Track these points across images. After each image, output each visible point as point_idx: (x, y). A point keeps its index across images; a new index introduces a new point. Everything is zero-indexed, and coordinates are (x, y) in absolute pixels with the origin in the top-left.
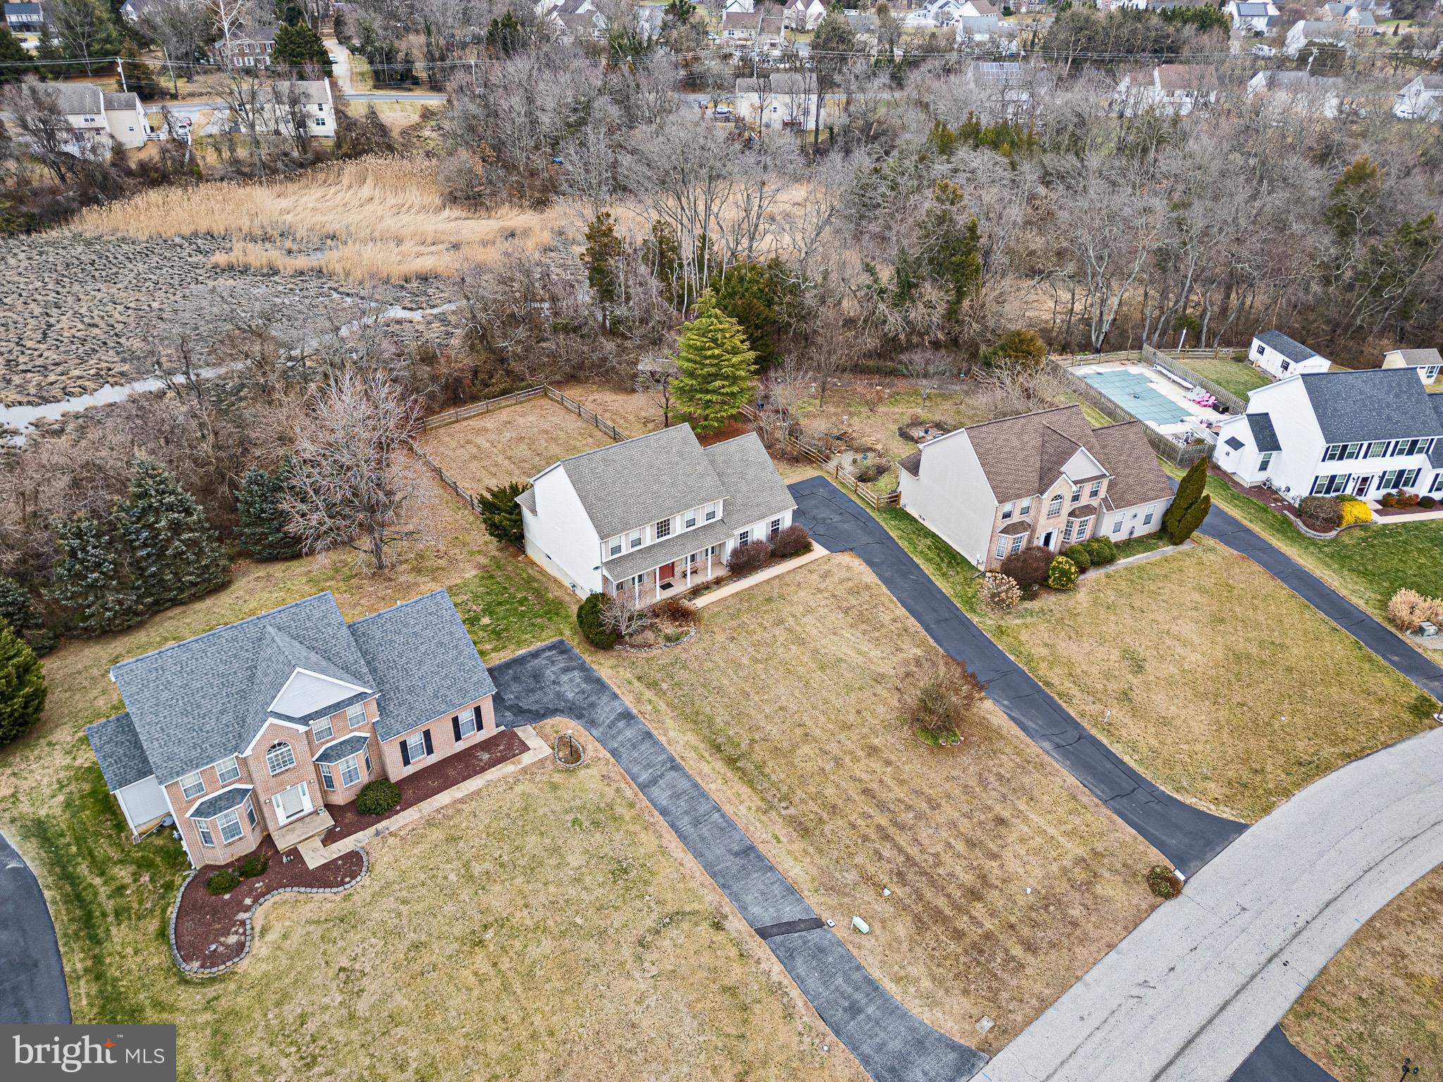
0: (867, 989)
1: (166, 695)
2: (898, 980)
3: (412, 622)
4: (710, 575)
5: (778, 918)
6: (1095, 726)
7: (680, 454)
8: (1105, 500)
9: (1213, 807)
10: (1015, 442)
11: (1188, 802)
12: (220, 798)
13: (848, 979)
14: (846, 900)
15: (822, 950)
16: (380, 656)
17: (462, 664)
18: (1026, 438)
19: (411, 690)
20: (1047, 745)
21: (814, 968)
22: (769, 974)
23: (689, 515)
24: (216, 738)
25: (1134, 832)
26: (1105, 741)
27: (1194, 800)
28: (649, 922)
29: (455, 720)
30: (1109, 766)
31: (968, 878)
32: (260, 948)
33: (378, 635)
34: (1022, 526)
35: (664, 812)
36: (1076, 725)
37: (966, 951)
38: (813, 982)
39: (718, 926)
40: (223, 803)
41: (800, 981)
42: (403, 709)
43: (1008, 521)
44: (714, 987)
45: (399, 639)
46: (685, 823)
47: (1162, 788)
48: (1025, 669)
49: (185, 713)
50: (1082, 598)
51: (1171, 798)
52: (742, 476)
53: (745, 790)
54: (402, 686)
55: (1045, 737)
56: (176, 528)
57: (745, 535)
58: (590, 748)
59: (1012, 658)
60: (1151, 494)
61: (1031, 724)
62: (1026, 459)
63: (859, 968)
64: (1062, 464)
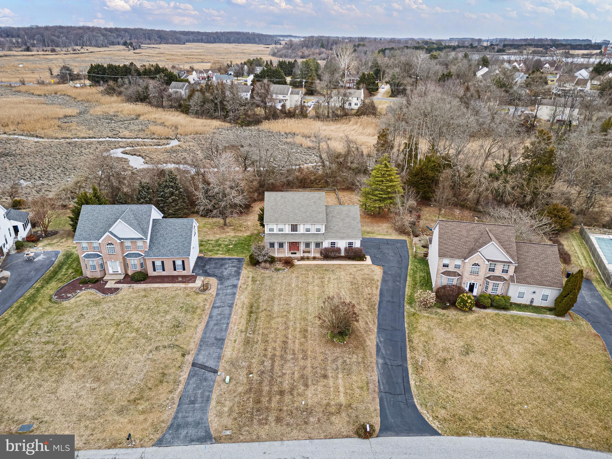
0: (205, 399)
1: (91, 218)
2: (218, 402)
3: (177, 225)
4: (312, 255)
5: (205, 363)
6: (413, 365)
7: (315, 202)
8: (512, 277)
9: (431, 419)
10: (464, 233)
11: (421, 411)
12: (92, 254)
13: (202, 393)
14: (233, 370)
15: (206, 380)
16: (161, 232)
17: (184, 244)
18: (471, 233)
19: (163, 246)
20: (381, 361)
21: (196, 384)
22: (180, 376)
23: (308, 226)
24: (95, 235)
25: (379, 408)
26: (410, 371)
27: (425, 412)
28: (166, 344)
29: (174, 262)
30: (400, 381)
31: (286, 386)
32: (72, 300)
33: (164, 225)
34: (454, 274)
35: (211, 317)
36: (405, 359)
37: (253, 408)
38: (191, 387)
39: (183, 355)
40: (92, 256)
41: (187, 384)
42: (157, 251)
43: (446, 269)
44: (161, 371)
45: (169, 229)
46: (212, 323)
47: (415, 400)
48: (407, 332)
49: (92, 225)
50: (471, 317)
51: (415, 405)
52: (343, 220)
53: (244, 322)
54: (161, 244)
55: (384, 358)
56: (172, 194)
57: (333, 244)
58: (212, 290)
59: (406, 325)
60: (545, 283)
61: (383, 351)
62: (466, 242)
63: (211, 392)
64: (480, 247)
